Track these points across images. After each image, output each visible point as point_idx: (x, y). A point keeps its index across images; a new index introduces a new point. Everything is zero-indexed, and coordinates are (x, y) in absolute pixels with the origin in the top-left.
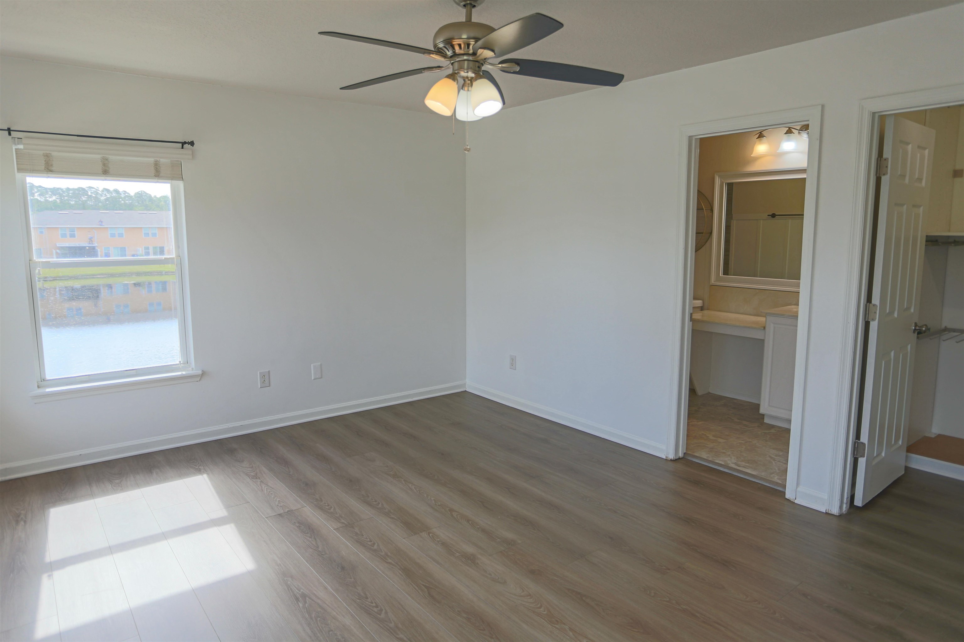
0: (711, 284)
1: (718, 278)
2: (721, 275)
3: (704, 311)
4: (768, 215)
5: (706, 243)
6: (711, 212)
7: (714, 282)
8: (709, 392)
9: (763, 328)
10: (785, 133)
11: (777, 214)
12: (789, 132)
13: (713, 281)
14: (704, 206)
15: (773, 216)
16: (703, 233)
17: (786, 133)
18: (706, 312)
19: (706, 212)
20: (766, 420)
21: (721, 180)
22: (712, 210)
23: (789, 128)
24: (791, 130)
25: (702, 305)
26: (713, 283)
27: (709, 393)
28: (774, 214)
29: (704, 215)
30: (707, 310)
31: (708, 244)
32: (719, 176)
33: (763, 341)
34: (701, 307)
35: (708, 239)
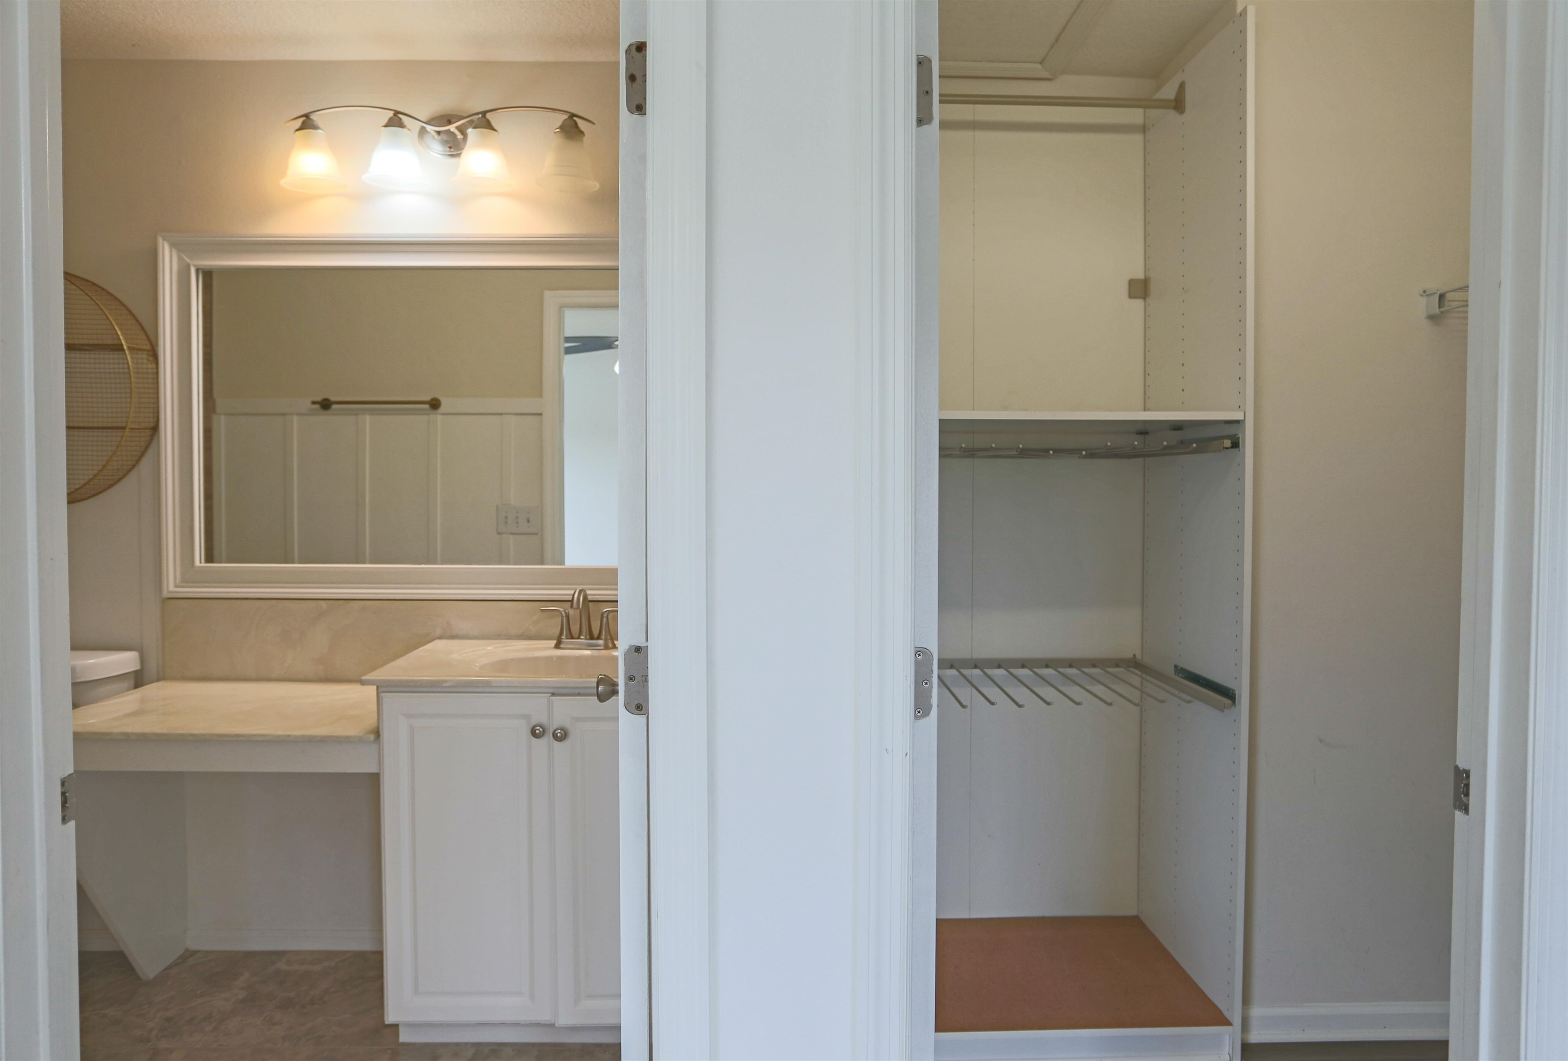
0: (165, 594)
1: (189, 575)
2: (197, 563)
3: (144, 687)
4: (314, 403)
5: (138, 461)
6: (151, 359)
7: (177, 586)
8: (187, 950)
9: (372, 737)
10: (384, 124)
11: (333, 399)
12: (396, 121)
13: (171, 584)
14: (123, 334)
15: (326, 405)
16: (124, 428)
17: (388, 124)
18: (151, 690)
19: (132, 358)
20: (405, 1037)
21: (180, 259)
22: (154, 355)
23: (397, 113)
24: (400, 119)
25: (138, 667)
26: (171, 592)
27: (189, 954)
28: (326, 400)
29: (126, 370)
30: (158, 680)
31: (146, 464)
32: (173, 245)
33: (374, 780)
34: (136, 672)
35: (147, 448)
